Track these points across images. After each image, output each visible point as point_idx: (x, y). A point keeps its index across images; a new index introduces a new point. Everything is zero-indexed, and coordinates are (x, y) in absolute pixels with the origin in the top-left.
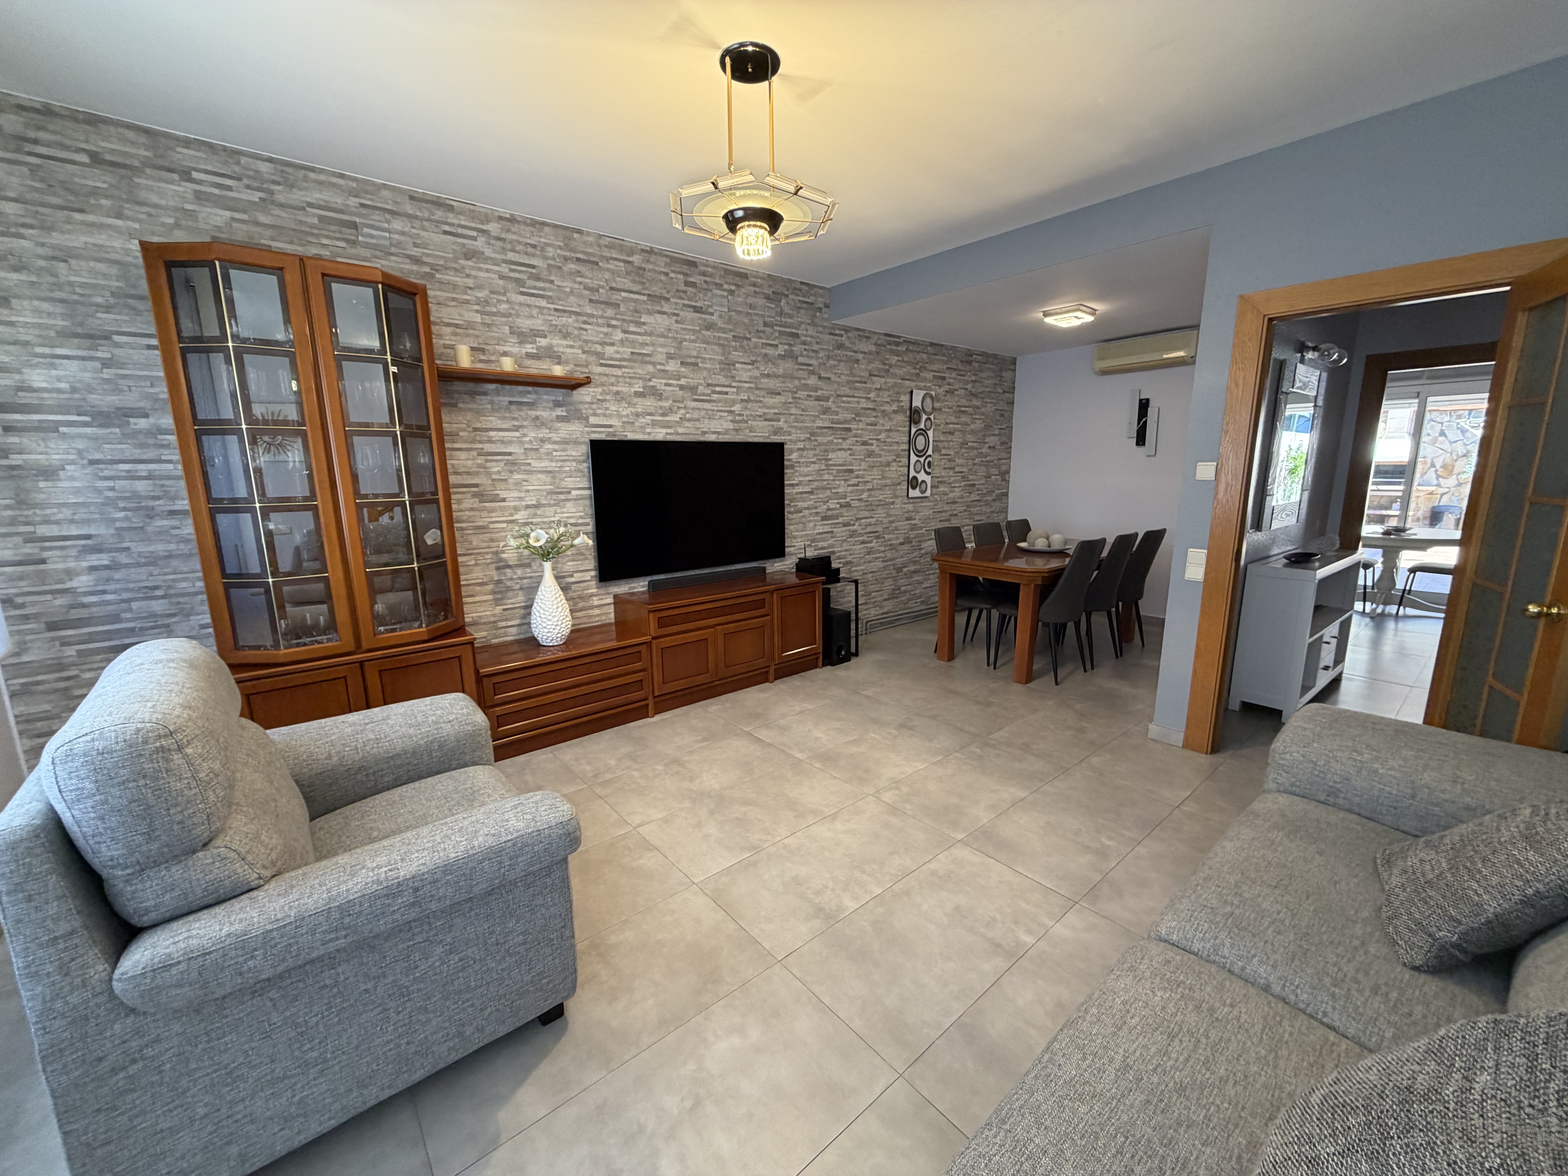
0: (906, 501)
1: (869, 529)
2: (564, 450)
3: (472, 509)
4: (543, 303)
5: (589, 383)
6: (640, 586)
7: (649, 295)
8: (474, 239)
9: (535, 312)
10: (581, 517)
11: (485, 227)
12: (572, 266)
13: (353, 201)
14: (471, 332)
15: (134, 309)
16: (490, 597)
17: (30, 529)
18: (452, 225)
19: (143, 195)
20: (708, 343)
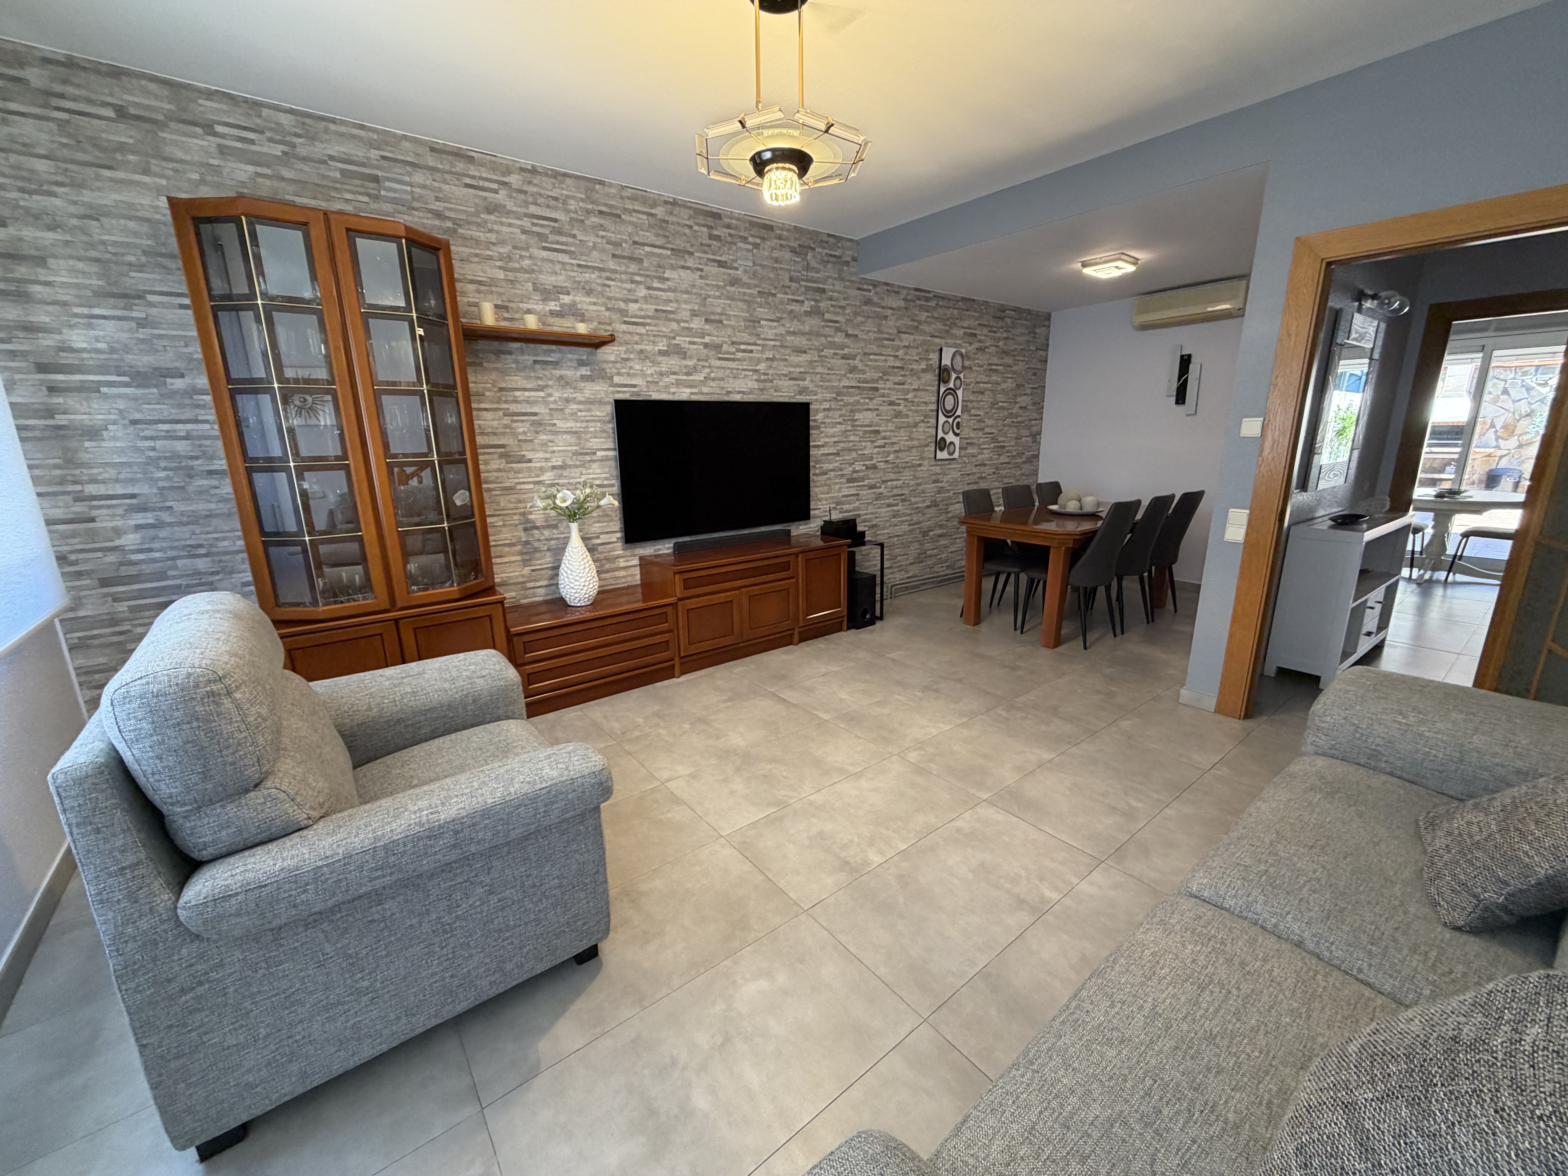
0: (933, 463)
1: (895, 492)
2: (589, 410)
3: (499, 470)
4: (566, 258)
5: (613, 340)
6: (665, 548)
7: (672, 249)
8: (496, 192)
9: (558, 267)
10: (606, 479)
11: (506, 180)
12: (595, 220)
13: (374, 154)
14: (494, 289)
15: (164, 267)
16: (519, 558)
17: (78, 488)
18: (473, 177)
19: (169, 150)
20: (732, 299)
